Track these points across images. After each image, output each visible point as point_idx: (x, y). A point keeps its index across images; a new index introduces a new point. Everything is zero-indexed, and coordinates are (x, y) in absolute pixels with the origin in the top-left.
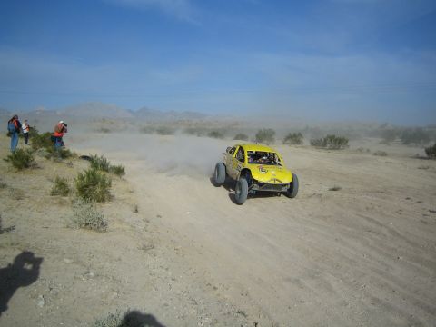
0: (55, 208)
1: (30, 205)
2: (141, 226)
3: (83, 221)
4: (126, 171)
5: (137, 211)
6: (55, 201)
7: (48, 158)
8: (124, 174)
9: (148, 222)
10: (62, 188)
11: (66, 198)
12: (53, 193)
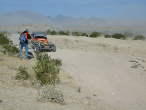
0: (21, 88)
1: (3, 86)
2: (86, 101)
3: (50, 97)
4: (62, 62)
5: (79, 91)
6: (20, 84)
7: (5, 52)
8: (61, 64)
9: (90, 99)
10: (23, 74)
11: (27, 81)
12: (17, 78)
